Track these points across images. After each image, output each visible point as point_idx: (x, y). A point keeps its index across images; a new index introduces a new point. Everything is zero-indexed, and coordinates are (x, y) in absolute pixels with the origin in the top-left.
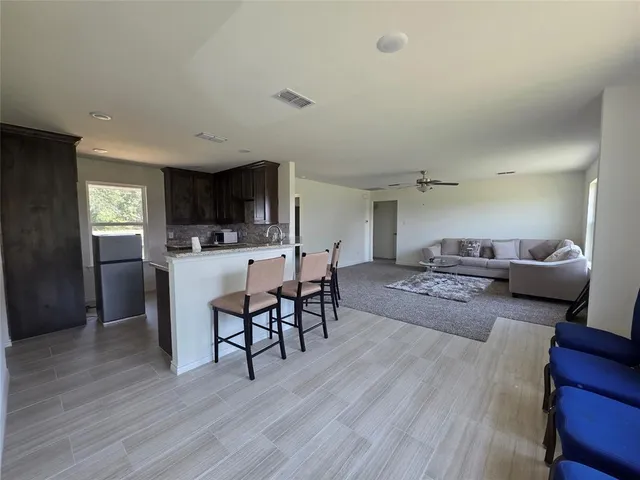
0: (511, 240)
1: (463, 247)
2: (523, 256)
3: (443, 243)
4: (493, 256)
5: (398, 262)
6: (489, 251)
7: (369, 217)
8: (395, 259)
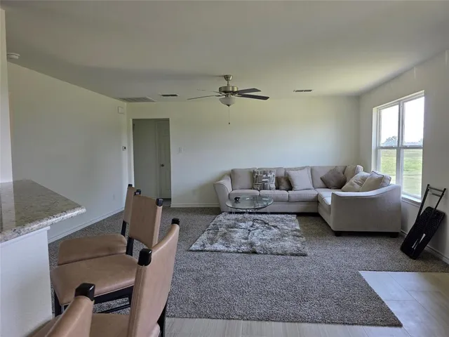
0: (303, 168)
1: (256, 179)
2: (316, 185)
3: (232, 175)
4: (290, 187)
5: (174, 204)
6: (285, 182)
7: (127, 140)
8: (169, 200)
